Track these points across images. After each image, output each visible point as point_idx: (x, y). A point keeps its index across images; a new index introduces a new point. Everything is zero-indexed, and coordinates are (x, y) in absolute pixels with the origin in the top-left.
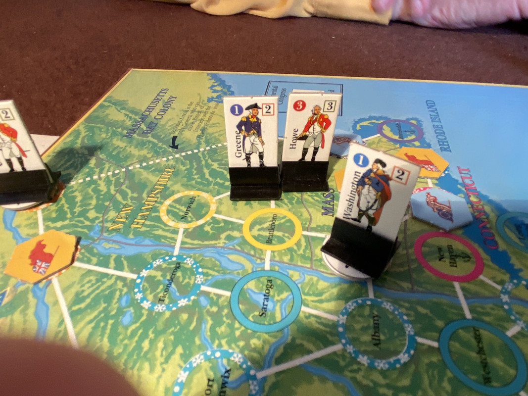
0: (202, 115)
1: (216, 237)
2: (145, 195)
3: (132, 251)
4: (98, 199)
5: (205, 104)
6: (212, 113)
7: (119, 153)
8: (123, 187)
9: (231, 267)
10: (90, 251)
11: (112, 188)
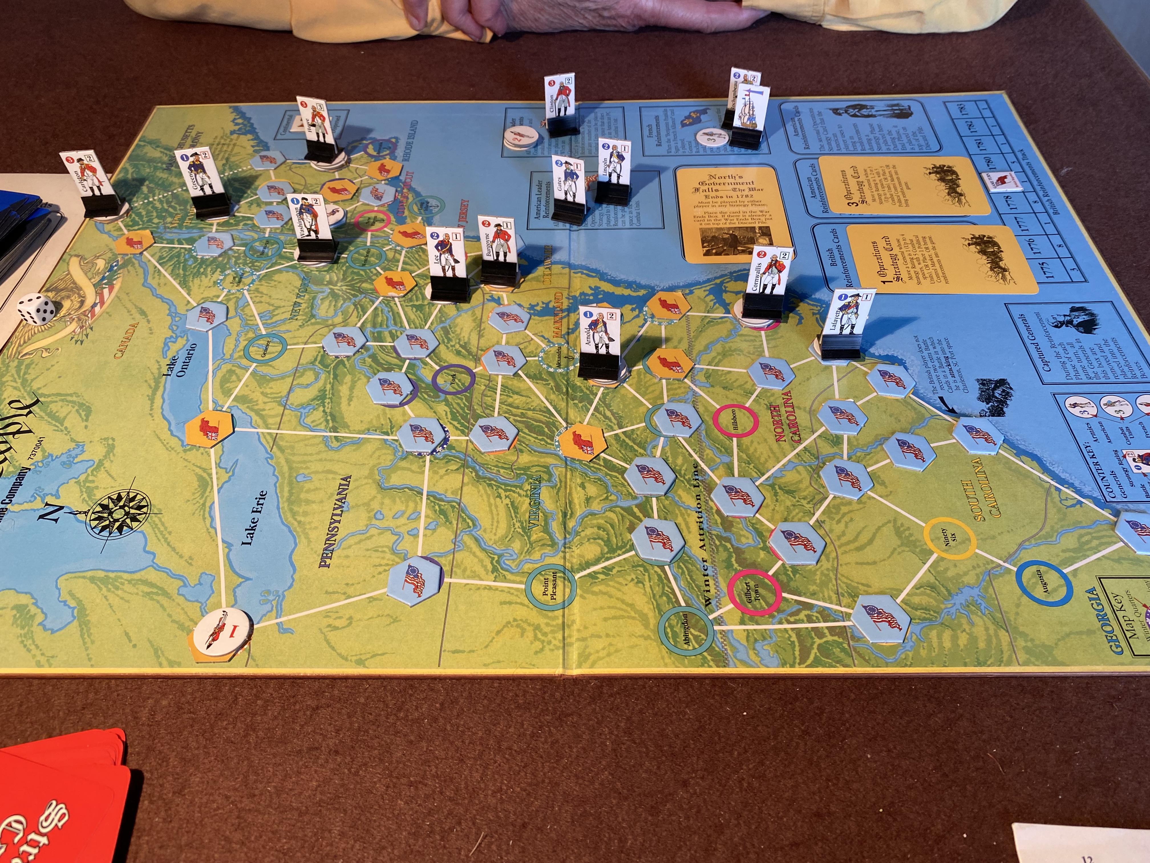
0: (225, 148)
1: (237, 225)
2: (188, 207)
3: (187, 236)
4: (157, 212)
5: (228, 137)
6: (234, 145)
7: (163, 182)
8: (173, 204)
9: (245, 237)
10: (161, 238)
11: (165, 206)
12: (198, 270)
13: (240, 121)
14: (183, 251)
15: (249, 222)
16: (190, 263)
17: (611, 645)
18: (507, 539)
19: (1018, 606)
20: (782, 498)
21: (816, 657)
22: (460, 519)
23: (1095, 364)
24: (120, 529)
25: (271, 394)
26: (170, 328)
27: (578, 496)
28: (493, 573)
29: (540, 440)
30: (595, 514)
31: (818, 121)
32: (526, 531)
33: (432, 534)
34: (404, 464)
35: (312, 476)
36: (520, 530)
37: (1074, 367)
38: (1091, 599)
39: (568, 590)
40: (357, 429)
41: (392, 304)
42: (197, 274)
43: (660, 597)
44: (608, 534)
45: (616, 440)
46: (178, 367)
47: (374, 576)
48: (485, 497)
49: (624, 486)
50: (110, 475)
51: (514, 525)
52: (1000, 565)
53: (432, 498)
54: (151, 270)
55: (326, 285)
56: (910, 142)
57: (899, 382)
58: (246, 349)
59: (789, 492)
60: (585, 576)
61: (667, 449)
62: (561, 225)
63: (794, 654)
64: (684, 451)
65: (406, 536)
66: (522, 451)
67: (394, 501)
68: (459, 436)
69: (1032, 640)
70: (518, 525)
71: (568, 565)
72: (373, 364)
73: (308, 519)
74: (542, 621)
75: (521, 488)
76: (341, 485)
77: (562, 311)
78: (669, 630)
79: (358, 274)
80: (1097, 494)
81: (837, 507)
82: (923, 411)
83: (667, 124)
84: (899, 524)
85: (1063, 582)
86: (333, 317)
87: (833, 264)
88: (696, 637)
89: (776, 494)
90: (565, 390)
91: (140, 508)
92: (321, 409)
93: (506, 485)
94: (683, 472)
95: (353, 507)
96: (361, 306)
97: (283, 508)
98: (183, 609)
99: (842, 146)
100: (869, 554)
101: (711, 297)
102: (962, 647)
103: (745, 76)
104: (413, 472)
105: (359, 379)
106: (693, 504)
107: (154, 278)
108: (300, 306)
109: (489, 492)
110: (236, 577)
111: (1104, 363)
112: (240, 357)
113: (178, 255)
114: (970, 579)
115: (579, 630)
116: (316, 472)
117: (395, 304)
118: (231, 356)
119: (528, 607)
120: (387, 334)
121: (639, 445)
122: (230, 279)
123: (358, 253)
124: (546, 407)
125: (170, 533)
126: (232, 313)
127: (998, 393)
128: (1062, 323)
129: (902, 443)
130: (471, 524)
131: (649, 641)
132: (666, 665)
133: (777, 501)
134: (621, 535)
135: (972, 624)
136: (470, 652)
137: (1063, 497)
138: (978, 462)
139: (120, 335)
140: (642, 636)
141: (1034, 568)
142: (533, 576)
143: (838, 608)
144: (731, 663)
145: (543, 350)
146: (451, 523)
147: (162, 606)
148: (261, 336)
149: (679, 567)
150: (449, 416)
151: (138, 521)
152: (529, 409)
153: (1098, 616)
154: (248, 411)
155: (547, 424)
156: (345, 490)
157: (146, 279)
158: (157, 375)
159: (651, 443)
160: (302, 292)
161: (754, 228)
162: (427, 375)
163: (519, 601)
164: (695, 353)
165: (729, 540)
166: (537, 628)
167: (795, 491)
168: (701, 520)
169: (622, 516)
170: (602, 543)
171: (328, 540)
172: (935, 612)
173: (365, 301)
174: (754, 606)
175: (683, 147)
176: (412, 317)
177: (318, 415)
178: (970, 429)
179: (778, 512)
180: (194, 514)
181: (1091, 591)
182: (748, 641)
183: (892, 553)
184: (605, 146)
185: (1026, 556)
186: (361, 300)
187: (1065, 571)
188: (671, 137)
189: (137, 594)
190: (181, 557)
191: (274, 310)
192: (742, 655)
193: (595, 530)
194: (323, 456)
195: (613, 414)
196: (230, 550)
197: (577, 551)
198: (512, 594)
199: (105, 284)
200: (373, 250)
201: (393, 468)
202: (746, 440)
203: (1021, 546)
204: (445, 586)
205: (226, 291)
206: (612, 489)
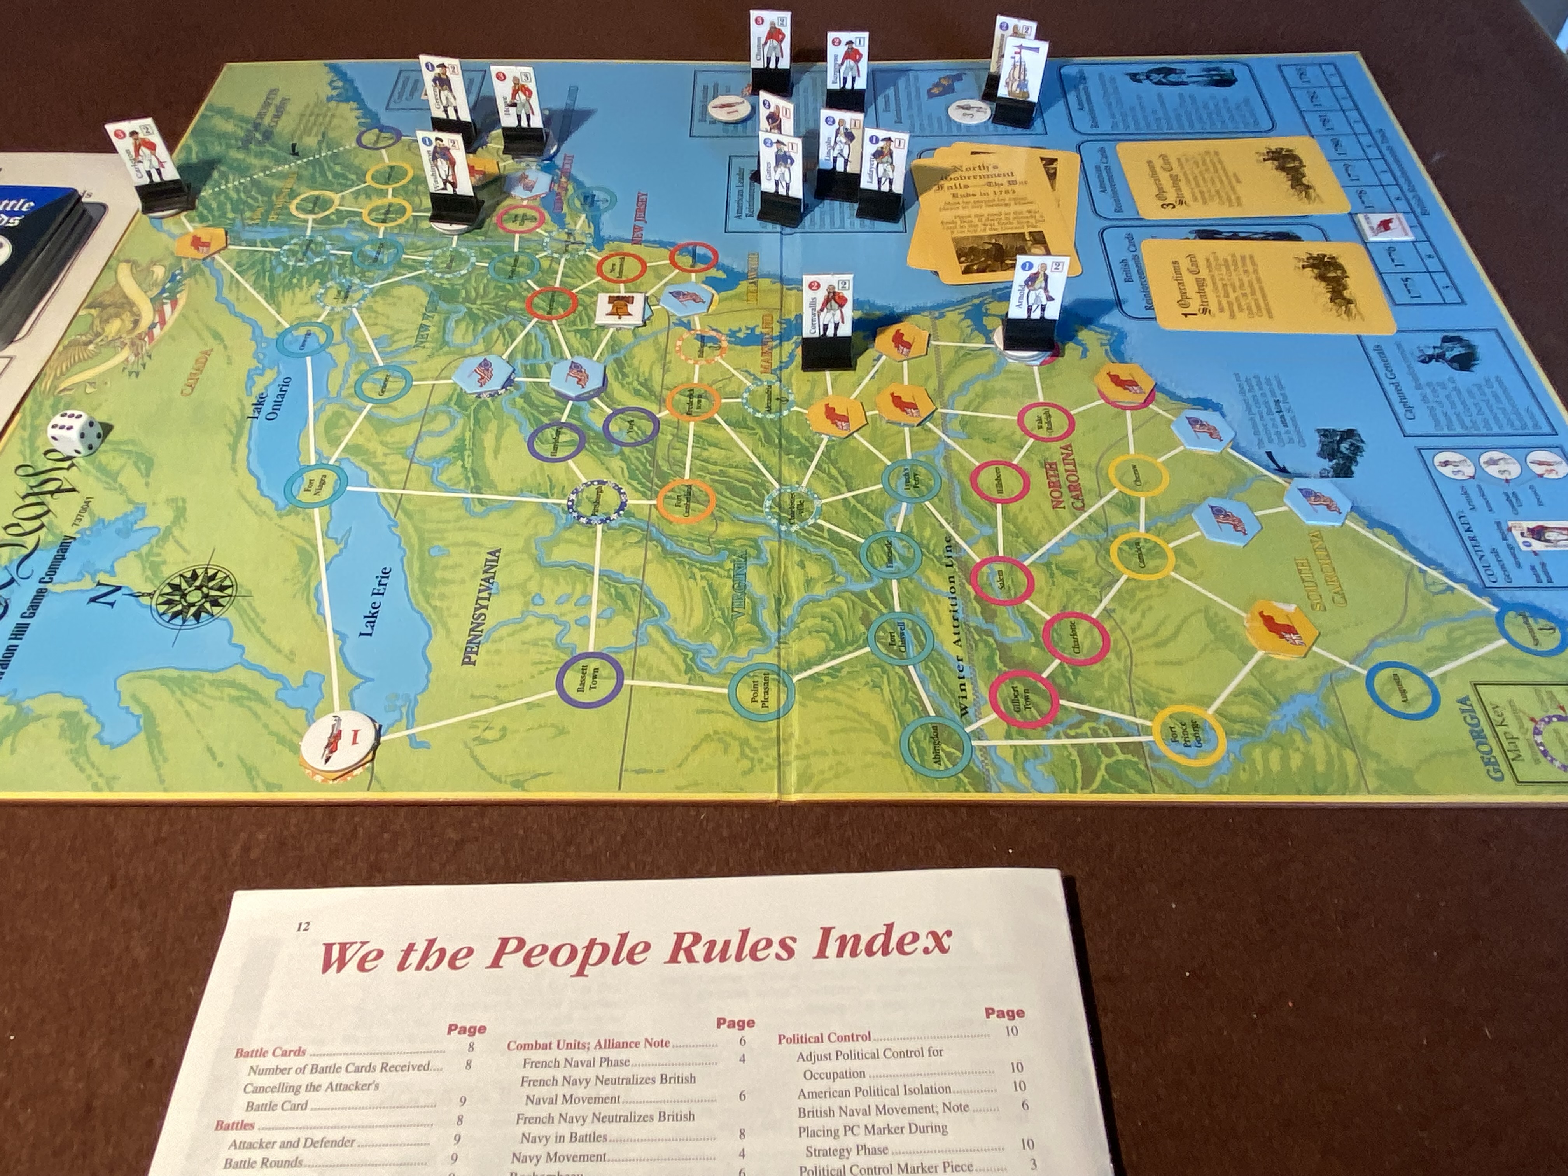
0: (321, 119)
1: (340, 220)
2: (274, 197)
3: (273, 236)
4: (232, 204)
5: (324, 105)
6: (333, 116)
7: (239, 163)
8: (252, 193)
9: (353, 238)
10: (239, 238)
11: (242, 195)
12: (290, 281)
13: (340, 84)
14: (268, 255)
15: (357, 219)
16: (280, 270)
17: (839, 763)
18: (704, 631)
19: (1369, 718)
20: (1060, 580)
21: (1103, 780)
22: (643, 606)
23: (1474, 410)
24: (197, 616)
25: (393, 443)
26: (255, 355)
27: (795, 578)
28: (686, 673)
29: (746, 505)
30: (819, 601)
31: (1110, 90)
32: (729, 622)
33: (608, 623)
34: (568, 535)
35: (451, 549)
36: (721, 621)
37: (1446, 414)
38: (1463, 711)
39: (783, 696)
40: (506, 489)
41: (549, 328)
42: (290, 286)
43: (904, 704)
44: (835, 626)
45: (844, 506)
46: (267, 407)
47: (533, 677)
48: (674, 576)
49: (856, 565)
50: (181, 546)
51: (713, 614)
52: (1344, 668)
53: (605, 579)
54: (226, 280)
55: (463, 303)
56: (1232, 118)
57: (1213, 433)
58: (358, 384)
59: (1069, 573)
60: (805, 678)
61: (912, 517)
62: (770, 226)
63: (1075, 777)
64: (933, 520)
65: (574, 626)
66: (722, 520)
67: (557, 582)
68: (640, 499)
69: (1386, 762)
70: (717, 613)
71: (784, 665)
72: (525, 406)
73: (445, 604)
74: (751, 734)
75: (721, 567)
76: (487, 560)
77: (773, 339)
78: (914, 746)
79: (503, 289)
80: (1473, 578)
81: (1132, 593)
82: (1245, 469)
83: (909, 95)
84: (1211, 614)
85: (1426, 688)
86: (471, 345)
87: (1129, 280)
88: (949, 755)
89: (1052, 575)
90: (777, 441)
91: (222, 588)
92: (460, 463)
93: (701, 563)
94: (932, 547)
95: (503, 589)
96: (509, 331)
97: (413, 588)
98: (283, 717)
99: (1142, 123)
100: (1172, 652)
101: (968, 322)
102: (1294, 769)
103: (1016, 27)
104: (581, 545)
105: (508, 425)
106: (946, 588)
107: (231, 290)
108: (427, 330)
109: (680, 572)
110: (352, 676)
111: (1485, 409)
112: (350, 395)
113: (263, 261)
114: (1306, 684)
115: (798, 746)
116: (456, 545)
117: (554, 328)
118: (339, 393)
119: (732, 716)
120: (543, 368)
121: (875, 513)
122: (333, 292)
123: (503, 261)
124: (753, 464)
125: (264, 621)
126: (337, 337)
127: (1344, 447)
128: (1431, 358)
129: (1217, 511)
130: (657, 612)
131: (889, 760)
132: (910, 790)
133: (1053, 584)
134: (852, 626)
135: (1308, 741)
136: (659, 771)
137: (1429, 580)
138: (1317, 535)
139: (189, 366)
140: (879, 753)
141: (1387, 672)
142: (737, 678)
143: (1132, 719)
144: (994, 787)
145: (748, 390)
146: (631, 610)
147: (256, 715)
148: (377, 369)
149: (927, 667)
150: (626, 474)
151: (221, 605)
152: (731, 466)
153: (1471, 732)
154: (363, 465)
155: (755, 486)
156: (493, 567)
157: (220, 291)
158: (239, 418)
159: (890, 508)
160: (430, 312)
161: (1023, 234)
162: (597, 422)
163: (720, 709)
164: (946, 394)
165: (990, 634)
166: (744, 742)
167: (1077, 572)
168: (956, 608)
169: (853, 601)
170: (828, 637)
171: (472, 630)
172: (1258, 725)
173: (514, 324)
174: (1023, 717)
175: (931, 124)
176: (576, 345)
177: (455, 471)
178: (1307, 493)
179: (1054, 598)
180: (294, 596)
181: (1464, 701)
182: (1015, 758)
183: (1203, 650)
184: (830, 121)
185: (1380, 656)
186: (507, 324)
187: (1431, 675)
188: (915, 111)
189: (222, 699)
190: (279, 651)
191: (393, 335)
192: (1008, 777)
193: (818, 620)
194: (465, 523)
195: (840, 473)
196: (344, 642)
197: (795, 647)
198: (712, 700)
199: (166, 298)
200: (522, 258)
201: (554, 540)
202: (1013, 507)
203: (1373, 643)
204: (625, 691)
205: (328, 309)
206: (838, 568)
